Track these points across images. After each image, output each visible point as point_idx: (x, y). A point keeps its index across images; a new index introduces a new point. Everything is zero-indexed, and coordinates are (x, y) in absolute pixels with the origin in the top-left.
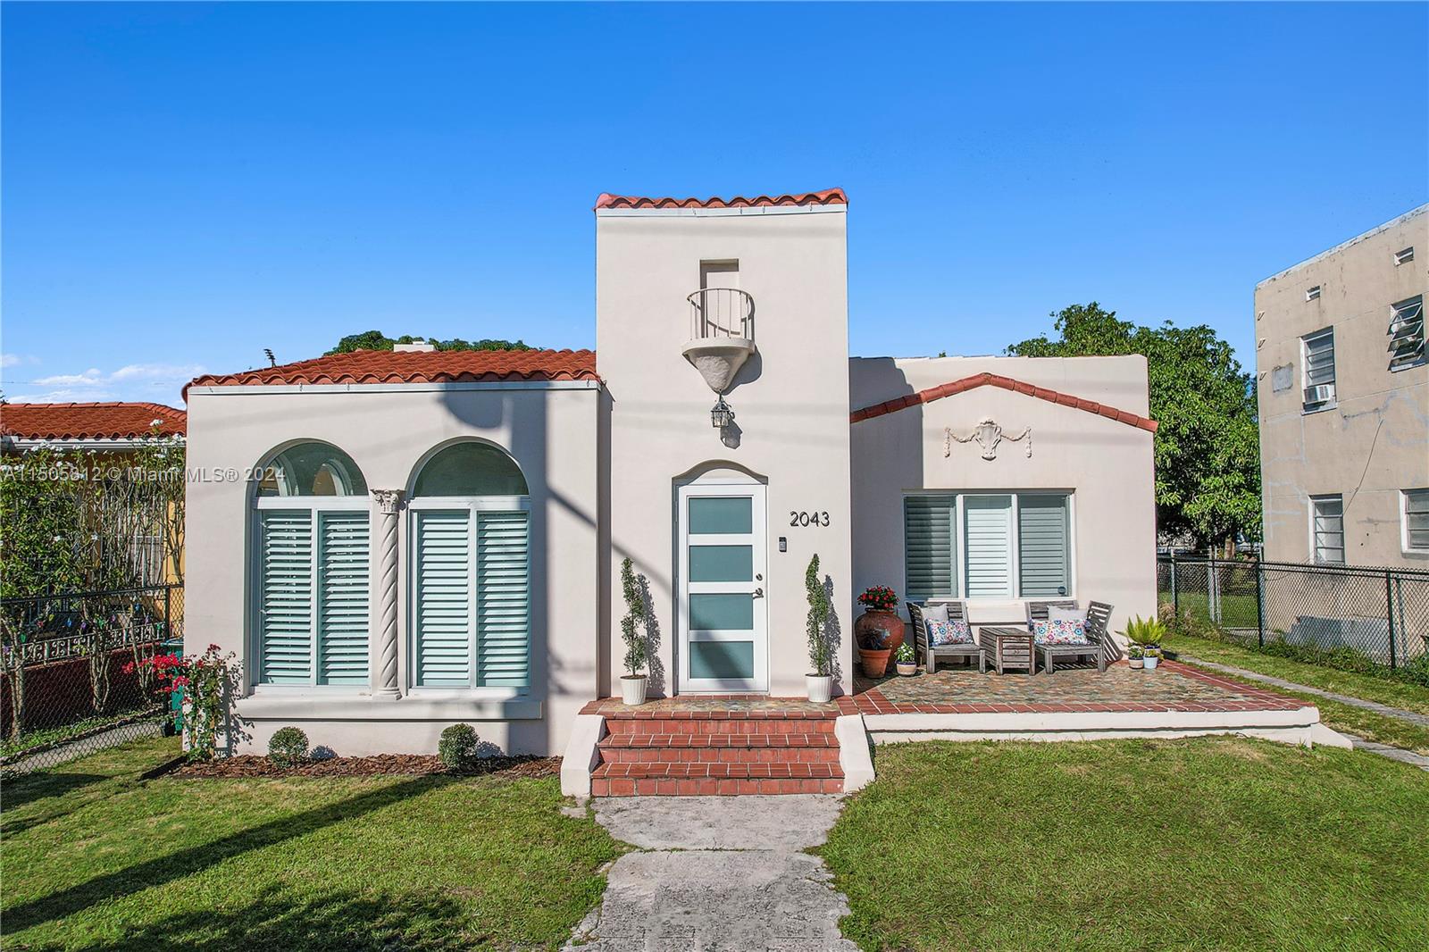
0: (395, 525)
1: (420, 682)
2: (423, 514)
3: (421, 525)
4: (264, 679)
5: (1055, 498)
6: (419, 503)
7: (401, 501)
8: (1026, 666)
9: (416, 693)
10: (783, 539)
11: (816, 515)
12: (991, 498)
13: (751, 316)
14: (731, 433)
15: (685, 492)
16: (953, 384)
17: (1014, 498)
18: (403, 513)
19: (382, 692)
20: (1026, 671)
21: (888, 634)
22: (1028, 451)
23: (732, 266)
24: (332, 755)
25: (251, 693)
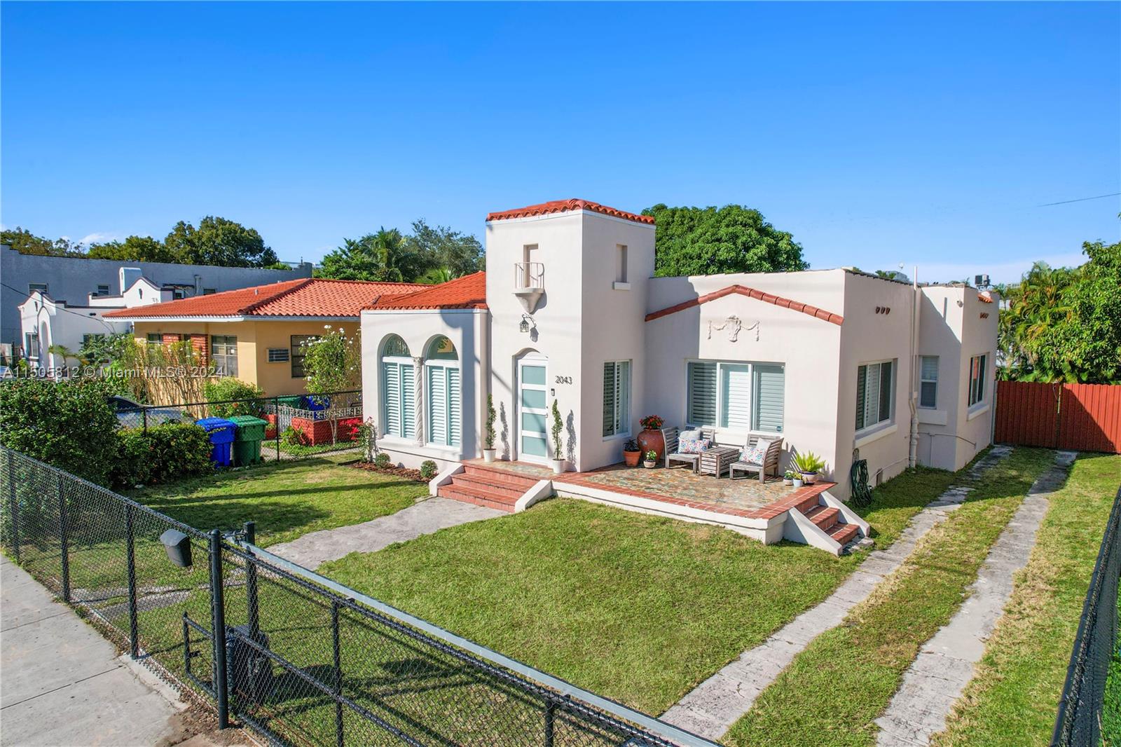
0: (420, 372)
1: (432, 440)
2: (432, 368)
3: (431, 372)
4: (388, 432)
5: (777, 368)
6: (429, 363)
7: (422, 361)
8: (714, 472)
9: (430, 445)
10: (553, 390)
11: (566, 378)
12: (740, 366)
13: (543, 274)
14: (534, 333)
15: (521, 362)
16: (715, 293)
17: (750, 366)
18: (423, 366)
19: (417, 442)
20: (714, 475)
21: (646, 443)
22: (757, 336)
23: (535, 247)
24: (403, 468)
25: (383, 438)
